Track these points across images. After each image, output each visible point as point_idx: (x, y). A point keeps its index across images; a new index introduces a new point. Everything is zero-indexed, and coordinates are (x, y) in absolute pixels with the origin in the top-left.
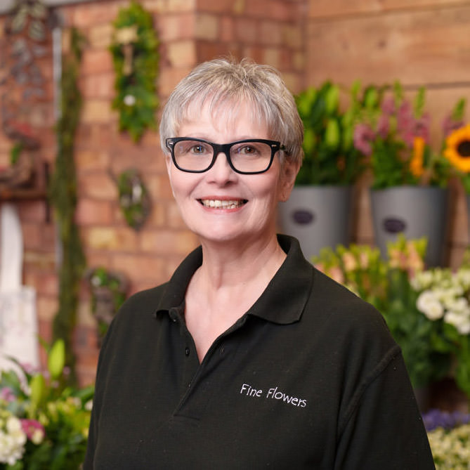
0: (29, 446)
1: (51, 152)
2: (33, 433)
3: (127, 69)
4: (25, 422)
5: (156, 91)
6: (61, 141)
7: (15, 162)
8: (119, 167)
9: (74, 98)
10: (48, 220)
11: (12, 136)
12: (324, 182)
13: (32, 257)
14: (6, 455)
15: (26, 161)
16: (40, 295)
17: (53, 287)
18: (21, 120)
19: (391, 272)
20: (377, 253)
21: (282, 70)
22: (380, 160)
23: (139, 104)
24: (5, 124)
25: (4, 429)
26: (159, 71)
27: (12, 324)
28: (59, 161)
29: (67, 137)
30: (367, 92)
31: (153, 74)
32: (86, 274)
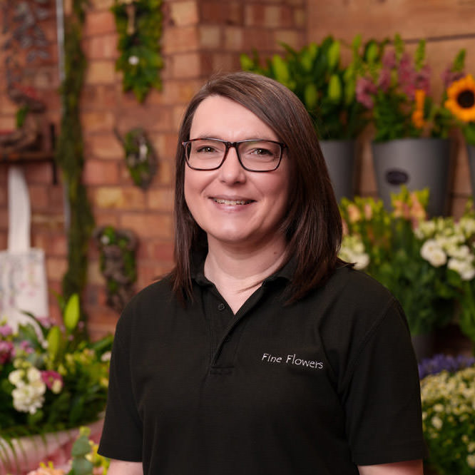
0: (49, 395)
1: (56, 115)
2: (52, 383)
3: (131, 30)
4: (44, 373)
5: (159, 50)
6: (67, 104)
7: (21, 126)
8: (124, 127)
9: (78, 60)
10: (55, 181)
11: (17, 100)
13: (39, 219)
14: (26, 405)
15: (32, 123)
16: (48, 257)
17: (62, 247)
18: (26, 83)
19: (394, 221)
20: (380, 204)
21: (283, 28)
22: (381, 114)
23: (144, 63)
24: (11, 87)
25: (25, 379)
26: (162, 30)
27: (23, 285)
28: (65, 123)
29: (72, 99)
30: (367, 46)
31: (156, 34)
32: (94, 233)
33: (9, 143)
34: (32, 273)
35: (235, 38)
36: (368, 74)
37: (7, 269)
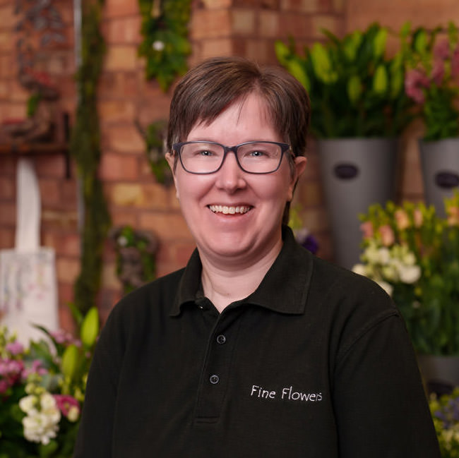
0: (64, 423)
1: (71, 104)
2: (68, 410)
3: (156, 12)
4: (60, 398)
5: (187, 35)
6: (83, 91)
7: (32, 114)
8: (145, 119)
9: (97, 44)
10: (68, 175)
11: (29, 86)
12: (369, 134)
13: (50, 216)
14: (38, 434)
15: (45, 112)
16: (59, 257)
17: (74, 247)
18: (38, 68)
20: (432, 209)
21: (321, 13)
22: (434, 109)
23: (169, 50)
24: (22, 72)
25: (38, 407)
26: (190, 13)
27: (31, 287)
28: (80, 112)
29: (89, 86)
30: (415, 35)
31: (184, 17)
32: (111, 233)
33: (18, 134)
34: (41, 274)
35: (270, 23)
36: (420, 65)
37: (14, 269)
